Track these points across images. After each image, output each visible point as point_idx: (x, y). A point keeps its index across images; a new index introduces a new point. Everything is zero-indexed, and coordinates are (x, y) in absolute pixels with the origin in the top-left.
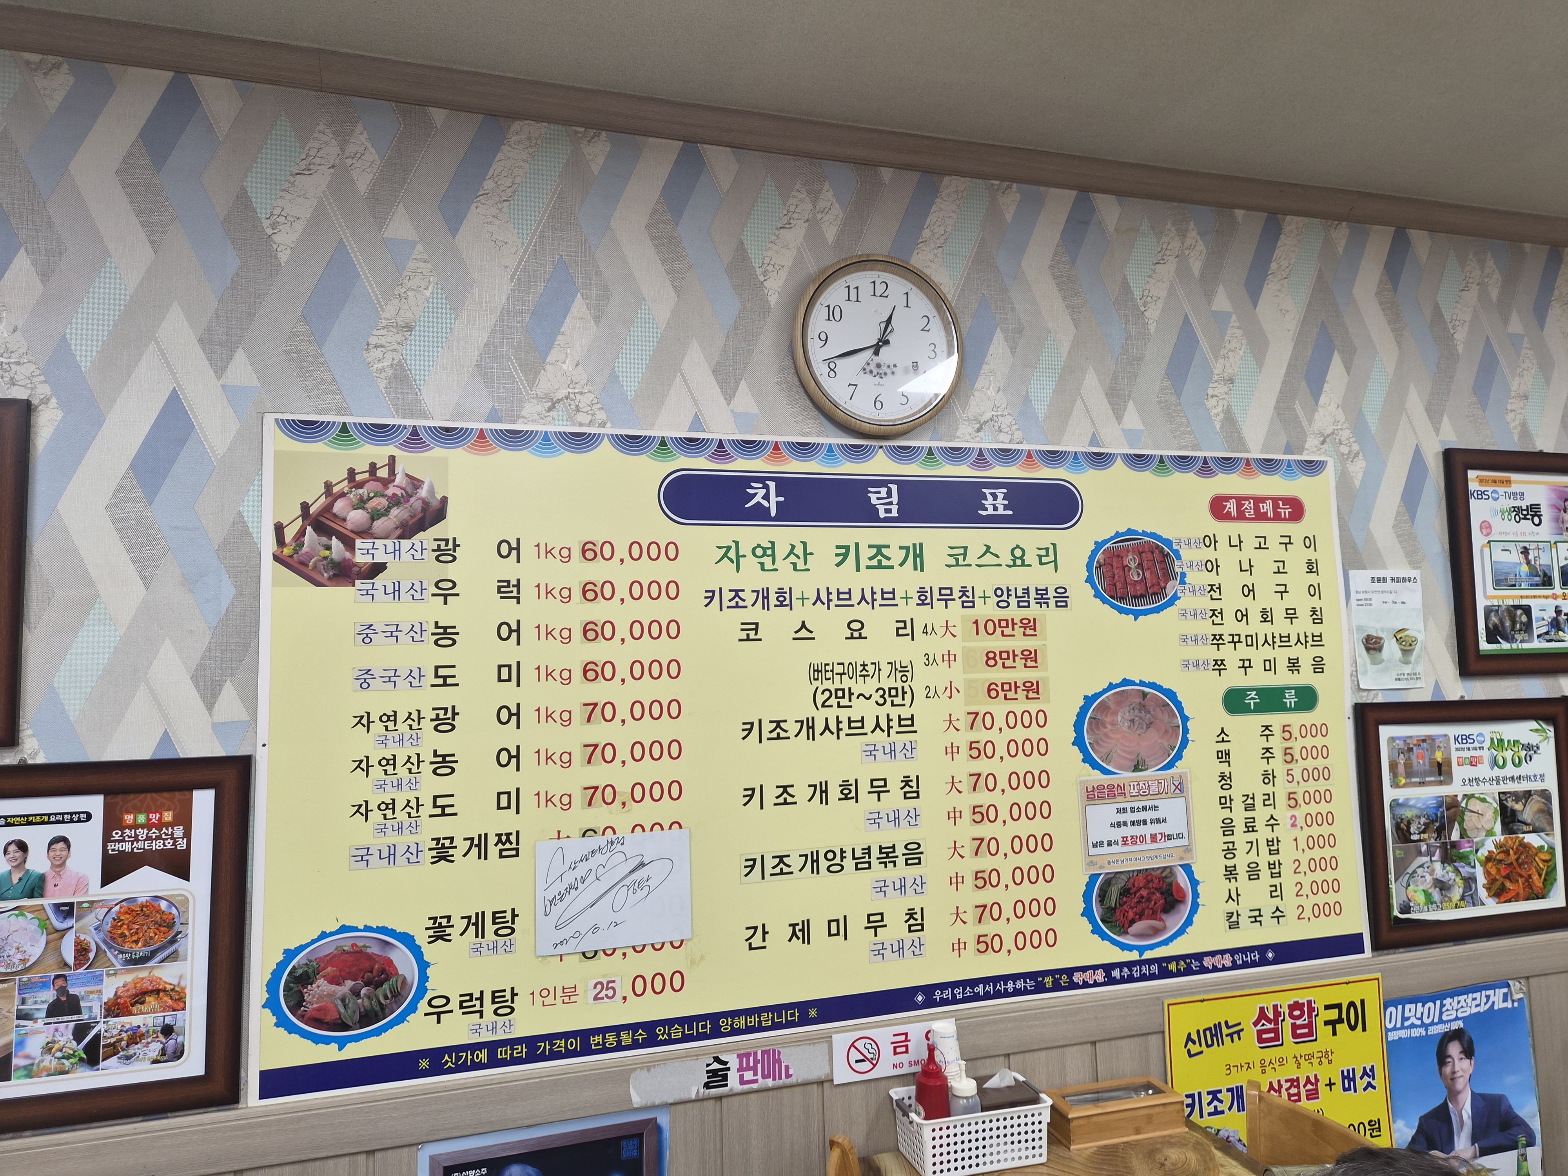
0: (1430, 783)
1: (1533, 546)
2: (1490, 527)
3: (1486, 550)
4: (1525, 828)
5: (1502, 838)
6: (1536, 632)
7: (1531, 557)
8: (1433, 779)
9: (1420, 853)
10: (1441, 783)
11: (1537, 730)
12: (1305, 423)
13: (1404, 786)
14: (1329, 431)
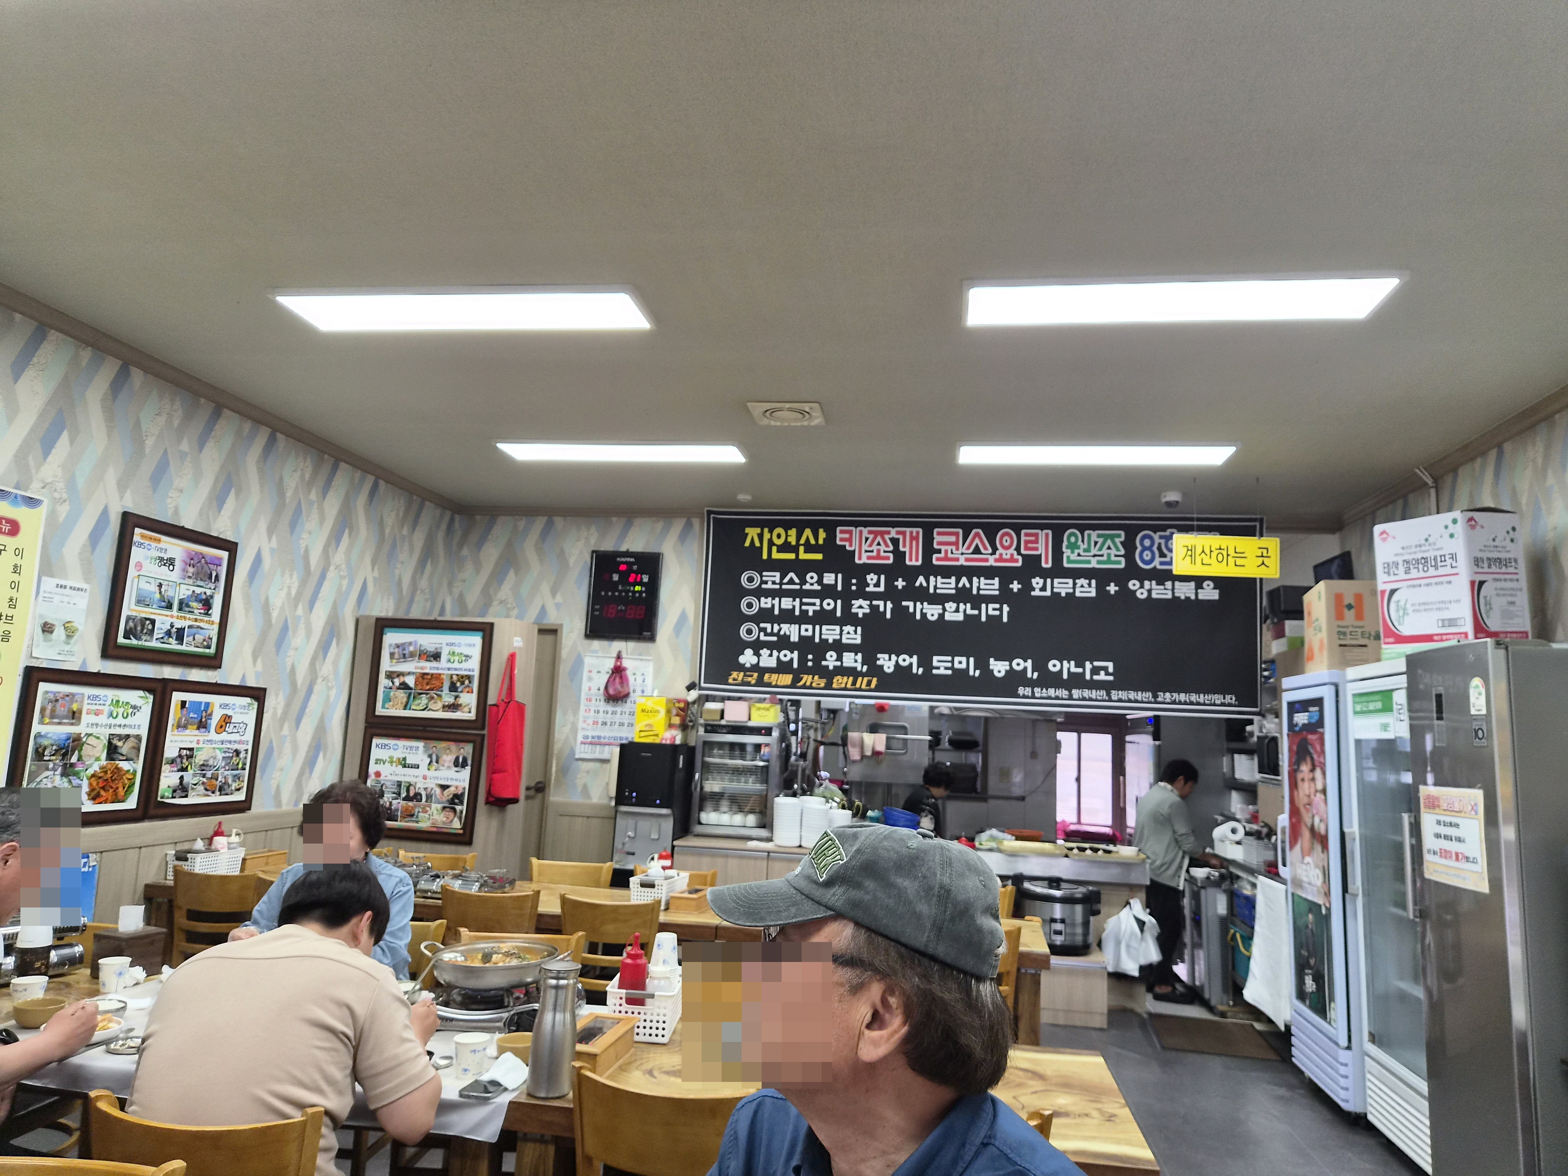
0: (65, 724)
1: (166, 583)
2: (141, 566)
3: (136, 580)
4: (121, 758)
5: (105, 763)
6: (155, 636)
7: (163, 590)
8: (67, 721)
9: (47, 769)
10: (72, 724)
11: (142, 697)
12: (33, 471)
13: (47, 724)
14: (48, 481)
